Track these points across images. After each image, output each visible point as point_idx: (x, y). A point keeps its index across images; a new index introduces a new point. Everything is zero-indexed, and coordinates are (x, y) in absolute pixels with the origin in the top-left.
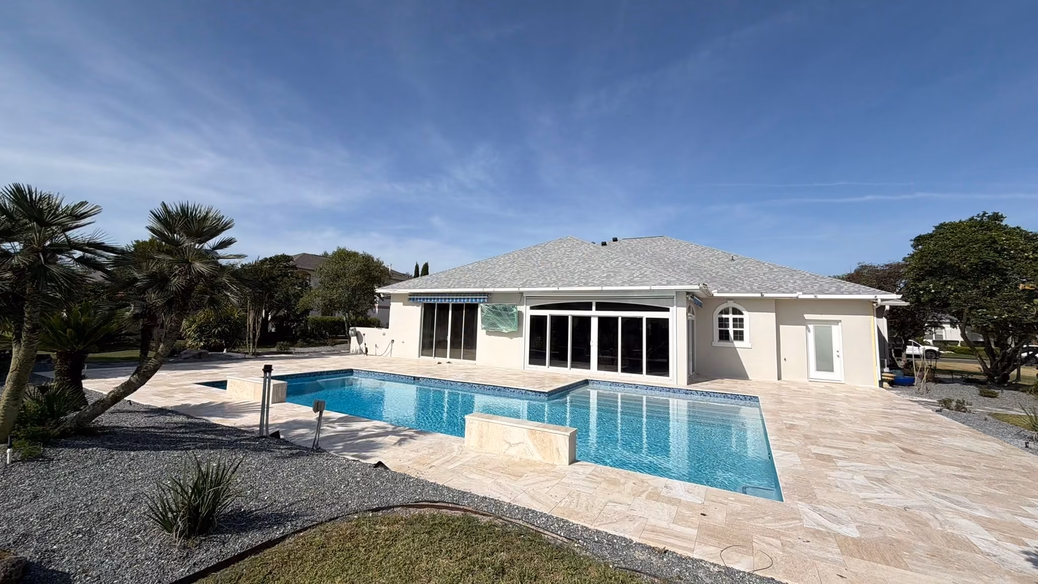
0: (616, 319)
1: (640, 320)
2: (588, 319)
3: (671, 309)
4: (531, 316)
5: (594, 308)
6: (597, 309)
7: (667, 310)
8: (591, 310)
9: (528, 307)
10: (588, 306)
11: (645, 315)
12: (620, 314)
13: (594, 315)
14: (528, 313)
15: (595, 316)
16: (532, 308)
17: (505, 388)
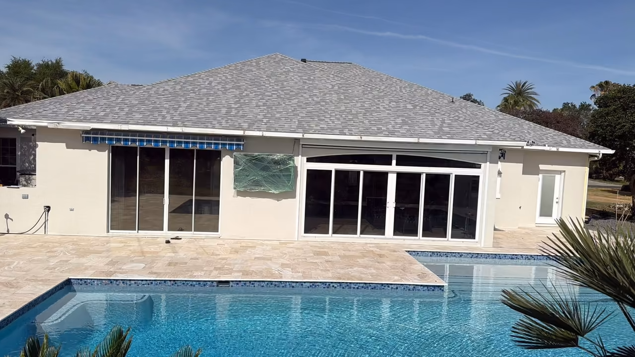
0: (419, 175)
1: (447, 177)
2: (385, 175)
3: (483, 165)
4: (308, 170)
5: (394, 162)
6: (397, 164)
7: (479, 167)
8: (391, 164)
9: (305, 159)
10: (387, 160)
11: (454, 172)
12: (425, 170)
13: (393, 169)
14: (302, 165)
15: (392, 172)
16: (309, 160)
17: (382, 284)
